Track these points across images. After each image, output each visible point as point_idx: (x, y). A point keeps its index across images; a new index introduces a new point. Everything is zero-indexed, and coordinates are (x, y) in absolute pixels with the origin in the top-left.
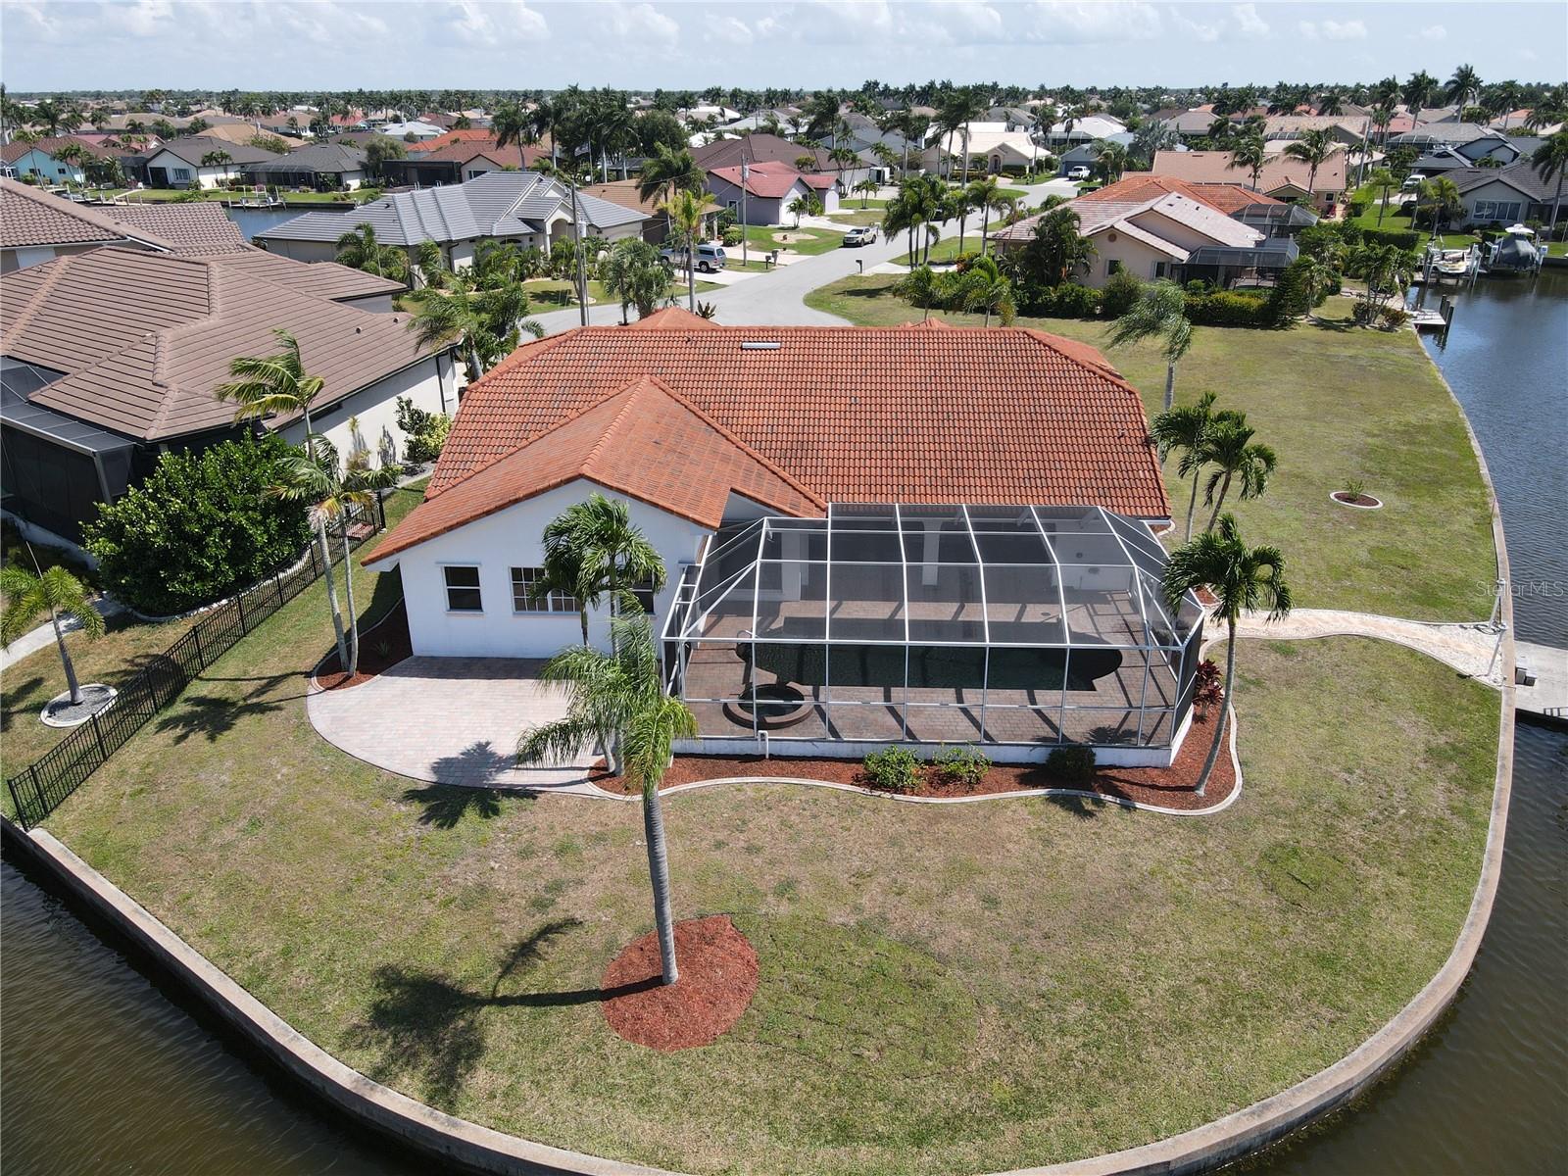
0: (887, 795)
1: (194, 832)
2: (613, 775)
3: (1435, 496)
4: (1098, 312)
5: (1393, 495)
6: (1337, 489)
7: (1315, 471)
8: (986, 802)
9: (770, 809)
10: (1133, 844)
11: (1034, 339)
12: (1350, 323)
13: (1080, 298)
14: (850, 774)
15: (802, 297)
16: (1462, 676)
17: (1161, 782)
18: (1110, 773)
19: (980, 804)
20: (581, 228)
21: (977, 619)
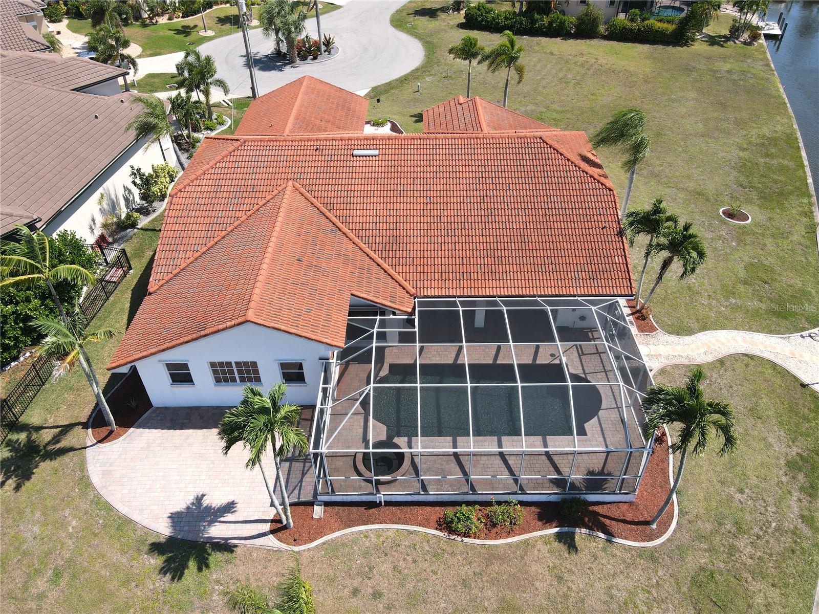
0: (459, 539)
1: (20, 581)
2: (285, 527)
3: (782, 207)
4: (573, 32)
5: (756, 208)
6: (723, 205)
7: (710, 187)
8: (521, 542)
9: (386, 555)
10: (614, 576)
11: (547, 144)
12: (727, 39)
13: (562, 24)
14: (434, 518)
15: (388, 17)
16: (804, 386)
17: (629, 517)
18: (596, 508)
19: (517, 545)
20: (242, 5)
21: (510, 363)
